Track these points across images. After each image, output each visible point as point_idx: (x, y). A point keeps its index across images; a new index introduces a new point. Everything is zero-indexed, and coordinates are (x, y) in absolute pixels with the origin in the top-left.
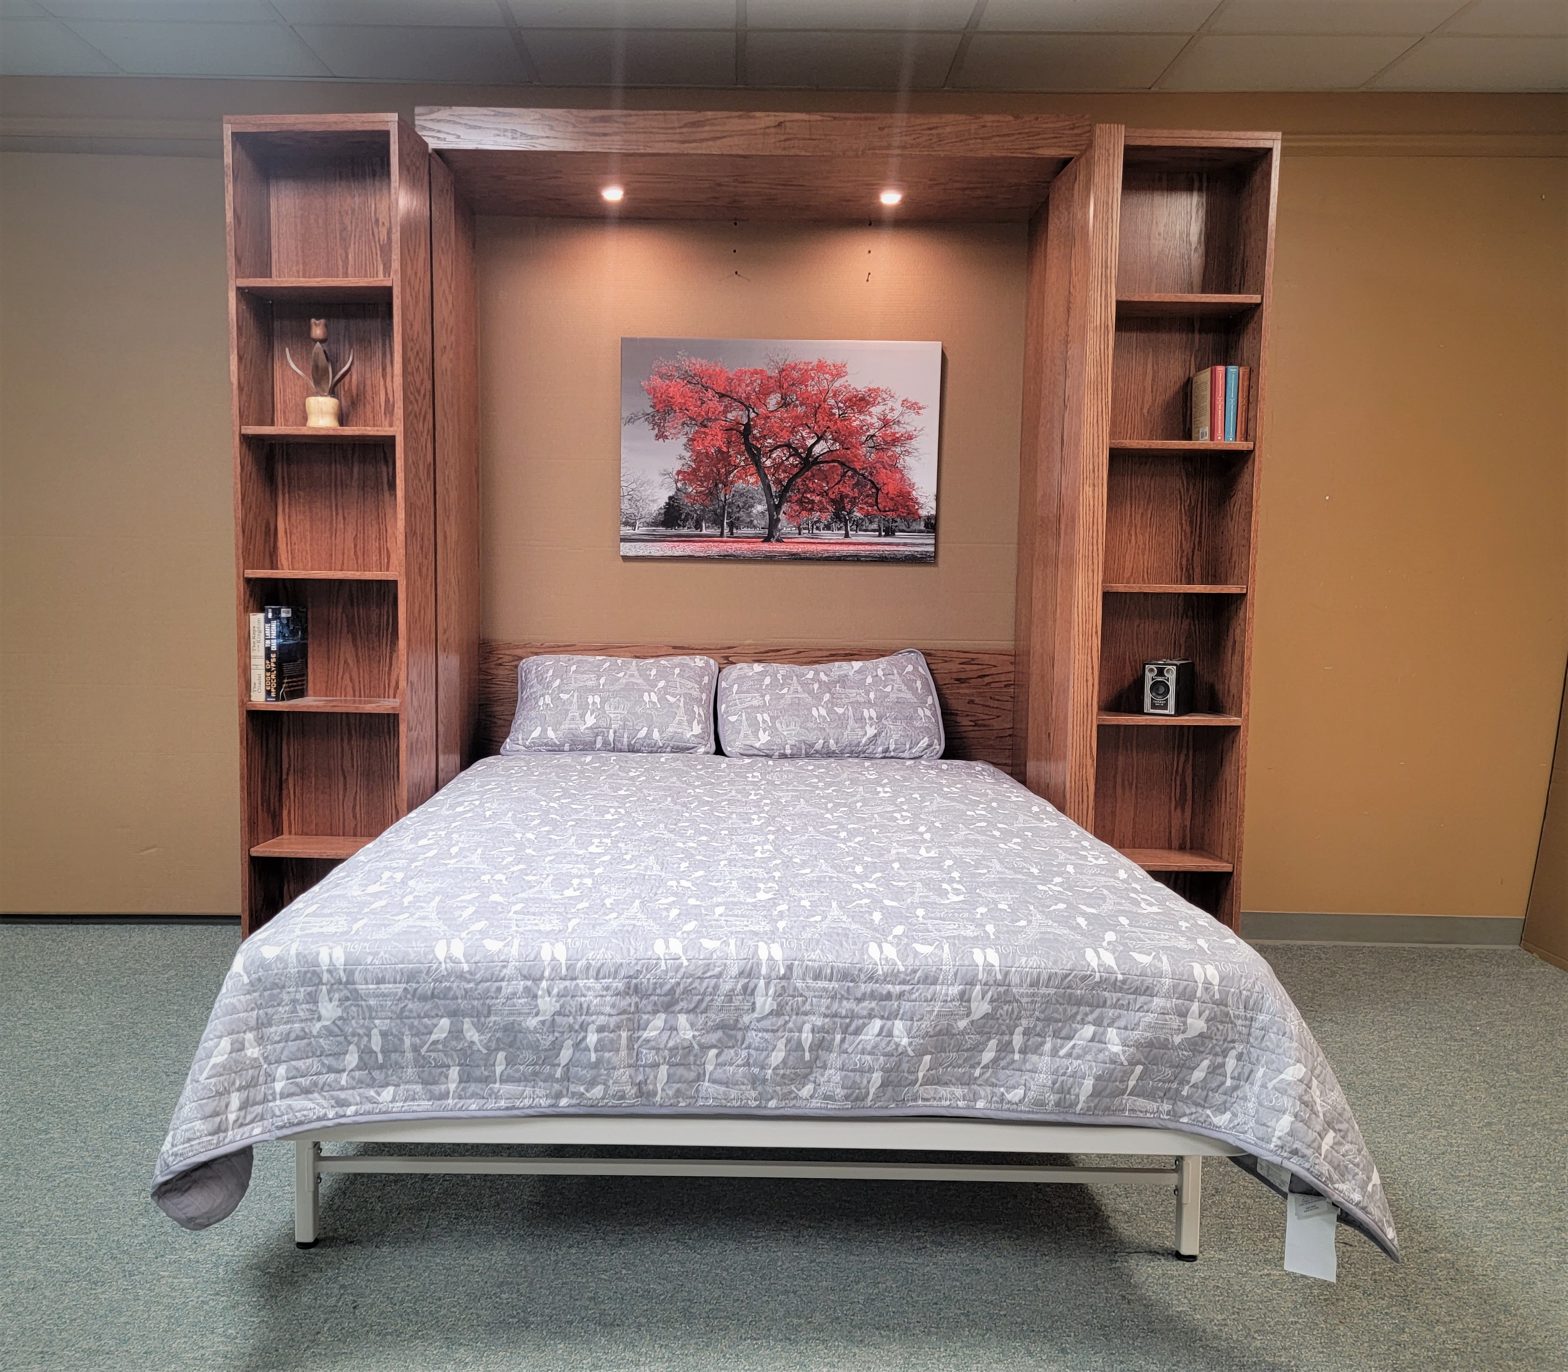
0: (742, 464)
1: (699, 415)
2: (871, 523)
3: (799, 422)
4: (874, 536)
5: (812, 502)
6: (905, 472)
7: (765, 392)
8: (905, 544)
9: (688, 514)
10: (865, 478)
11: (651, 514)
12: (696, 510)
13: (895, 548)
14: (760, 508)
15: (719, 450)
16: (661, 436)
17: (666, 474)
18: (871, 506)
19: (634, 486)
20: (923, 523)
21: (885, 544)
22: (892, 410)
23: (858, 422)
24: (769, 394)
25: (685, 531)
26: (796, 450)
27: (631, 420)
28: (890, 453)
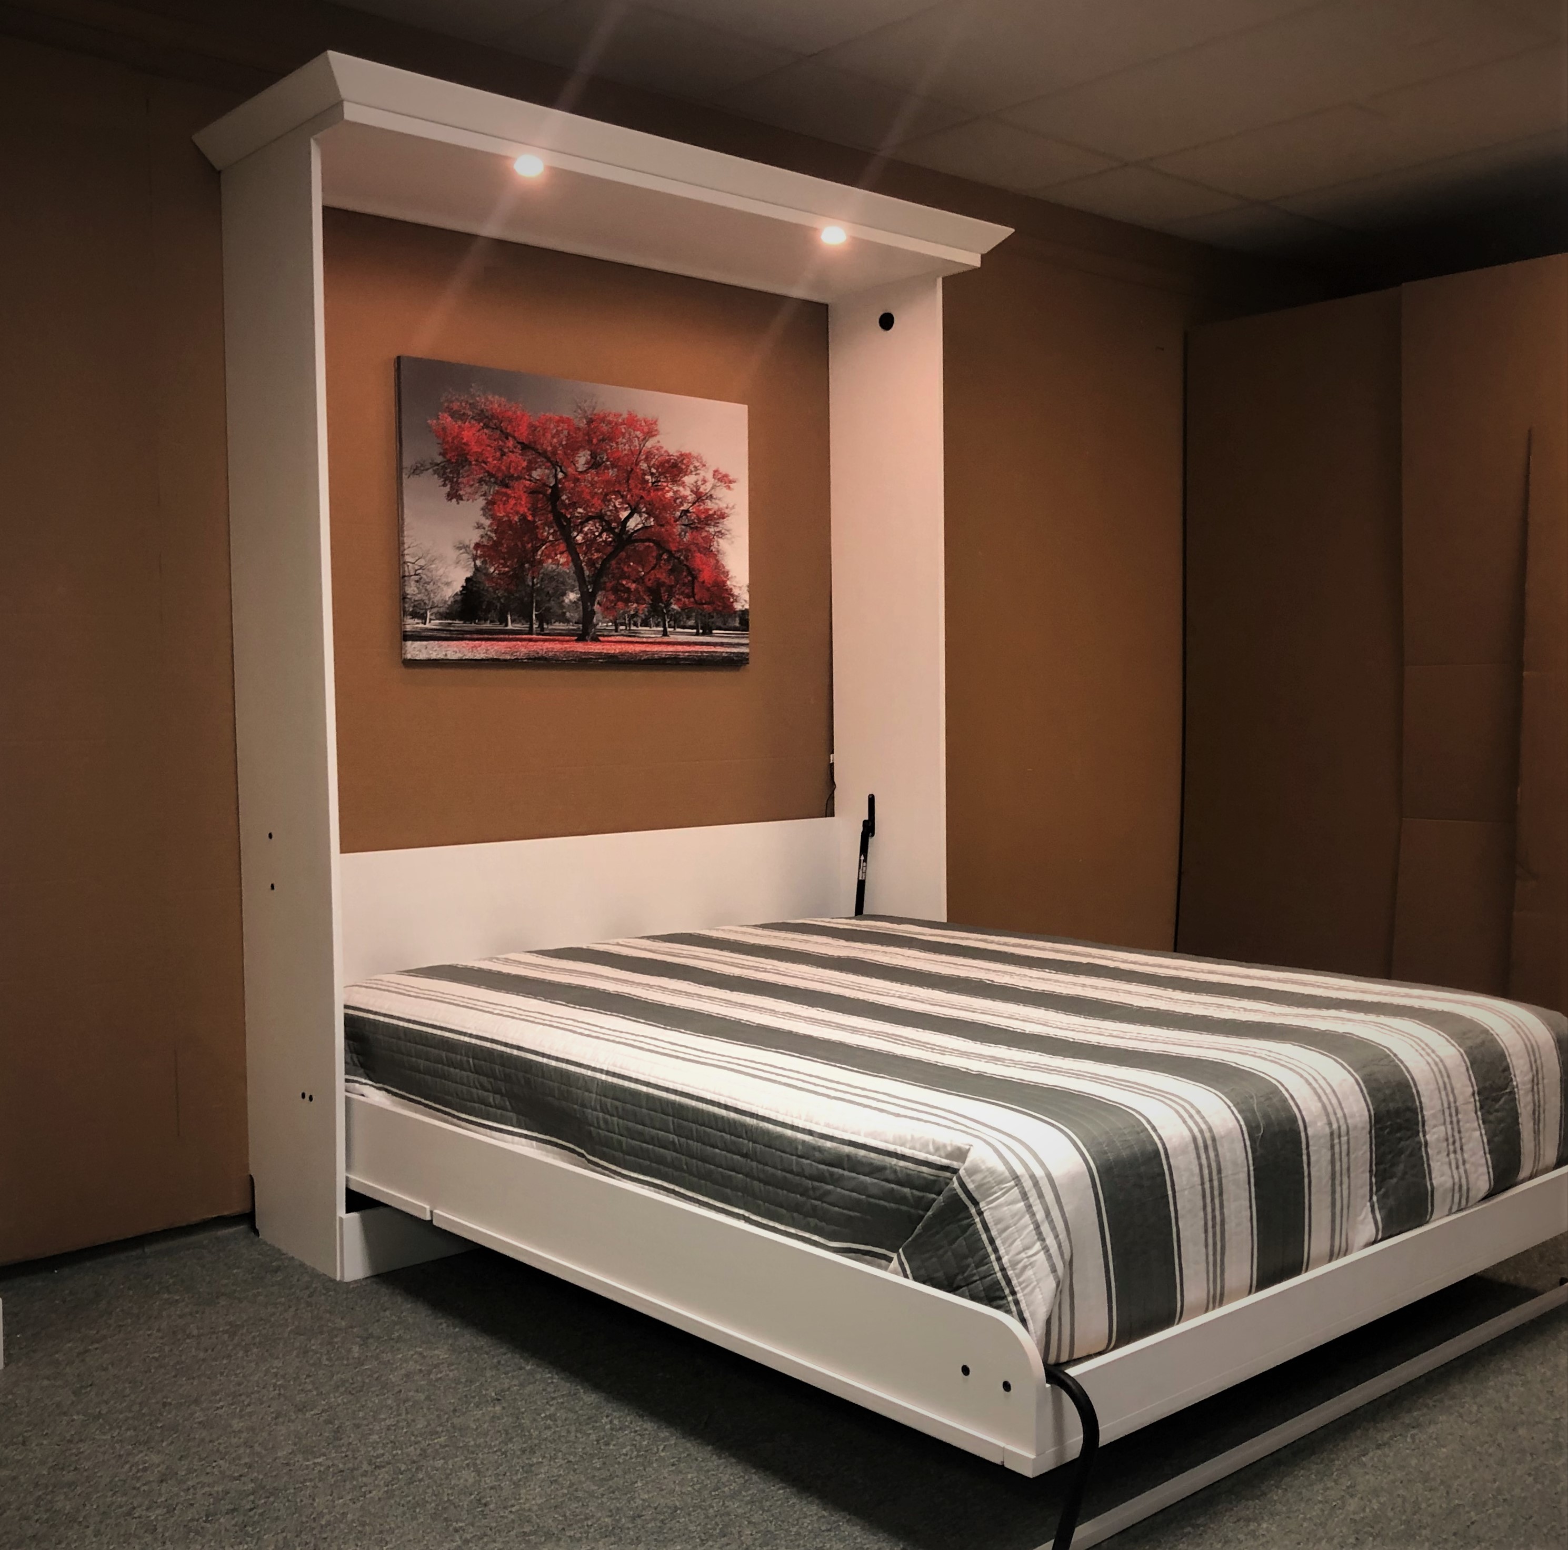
0: (551, 538)
1: (499, 469)
2: (688, 618)
3: (612, 489)
4: (691, 634)
5: (629, 589)
6: (720, 557)
7: (572, 448)
8: (722, 644)
9: (490, 604)
10: (680, 562)
11: (445, 602)
12: (499, 598)
13: (712, 649)
14: (572, 596)
15: (524, 518)
16: (454, 495)
17: (462, 547)
18: (688, 597)
19: (422, 562)
20: (737, 620)
21: (702, 644)
22: (704, 481)
23: (671, 494)
24: (578, 449)
25: (487, 625)
26: (609, 523)
27: (417, 470)
28: (704, 534)
